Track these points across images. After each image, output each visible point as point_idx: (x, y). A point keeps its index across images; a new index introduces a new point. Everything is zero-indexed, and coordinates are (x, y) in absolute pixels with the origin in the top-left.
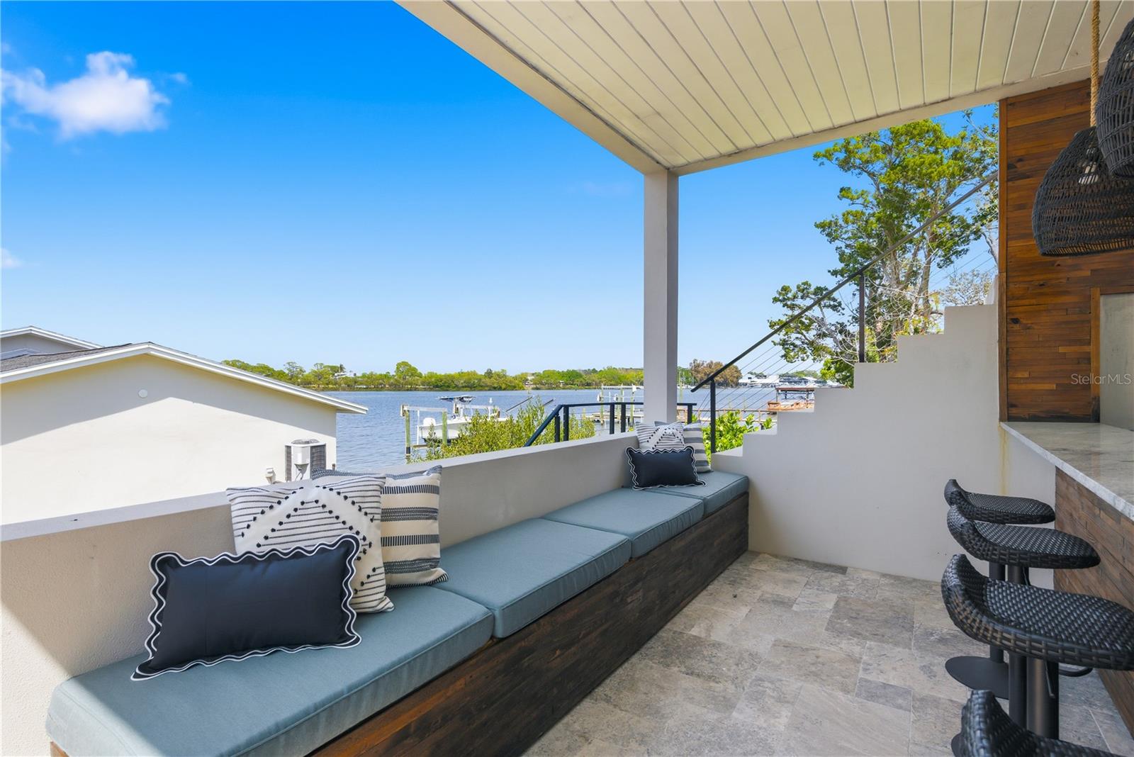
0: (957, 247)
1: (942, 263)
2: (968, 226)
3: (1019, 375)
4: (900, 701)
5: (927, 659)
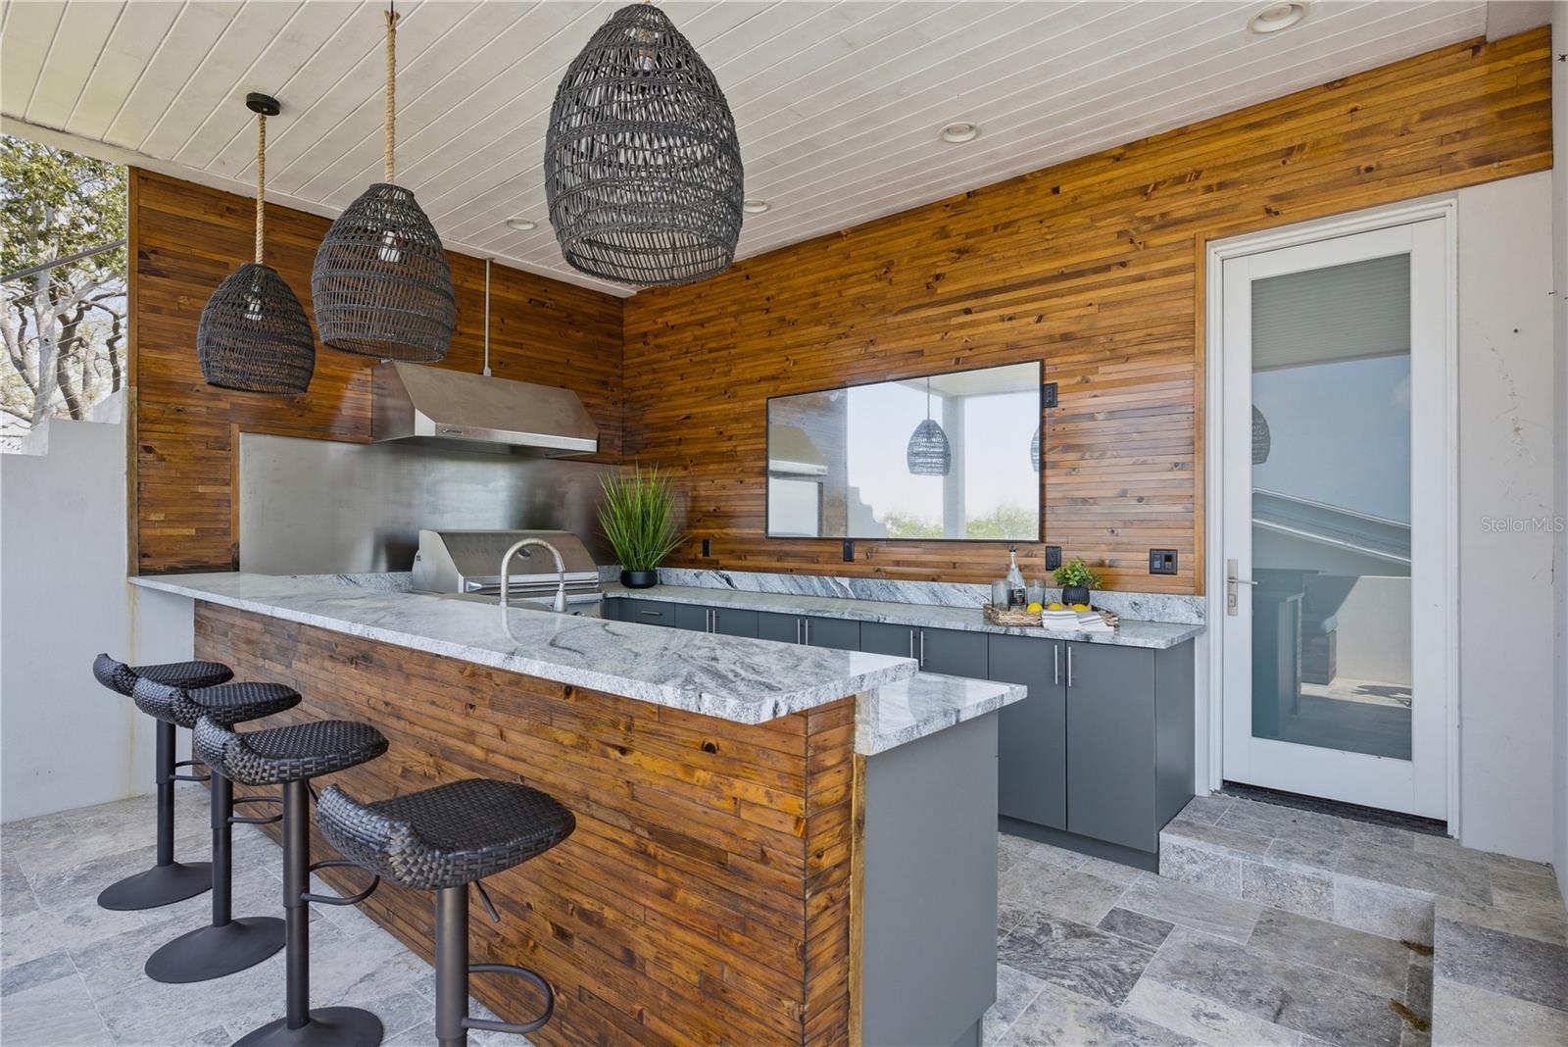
3: (153, 517)
4: (56, 970)
5: (69, 908)
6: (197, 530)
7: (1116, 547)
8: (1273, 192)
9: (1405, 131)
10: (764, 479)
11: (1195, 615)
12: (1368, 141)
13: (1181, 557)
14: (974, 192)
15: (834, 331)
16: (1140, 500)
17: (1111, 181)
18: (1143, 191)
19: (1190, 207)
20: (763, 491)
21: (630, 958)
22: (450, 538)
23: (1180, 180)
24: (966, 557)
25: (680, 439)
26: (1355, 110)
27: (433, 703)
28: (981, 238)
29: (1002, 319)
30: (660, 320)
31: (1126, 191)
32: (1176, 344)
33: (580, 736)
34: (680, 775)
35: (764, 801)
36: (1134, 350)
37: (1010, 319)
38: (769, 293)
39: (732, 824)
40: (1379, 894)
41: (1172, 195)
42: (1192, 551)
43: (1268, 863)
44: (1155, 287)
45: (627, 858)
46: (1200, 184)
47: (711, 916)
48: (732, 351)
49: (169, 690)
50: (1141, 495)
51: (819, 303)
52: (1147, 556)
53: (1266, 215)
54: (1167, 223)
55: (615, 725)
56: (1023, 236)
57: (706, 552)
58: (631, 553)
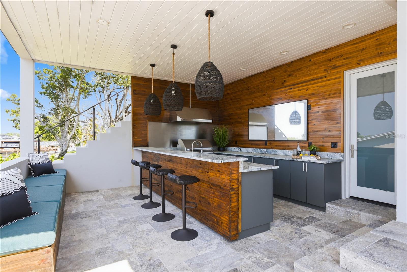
0: (89, 93)
1: (84, 98)
2: (92, 87)
3: (135, 137)
4: (130, 206)
5: (129, 199)
6: (142, 139)
7: (324, 142)
8: (359, 59)
9: (389, 44)
10: (248, 127)
11: (341, 157)
12: (381, 46)
13: (338, 144)
14: (292, 61)
15: (263, 94)
16: (329, 131)
17: (323, 58)
18: (330, 60)
19: (340, 63)
20: (248, 130)
21: (209, 203)
22: (184, 141)
23: (338, 57)
24: (291, 144)
25: (230, 119)
26: (378, 39)
27: (181, 167)
28: (294, 72)
29: (299, 90)
30: (226, 92)
31: (326, 60)
32: (337, 95)
33: (202, 171)
34: (215, 175)
35: (225, 178)
36: (328, 97)
37: (300, 90)
38: (248, 86)
39: (221, 182)
40: (371, 217)
41: (336, 61)
42: (341, 143)
43: (348, 210)
44: (332, 82)
45: (208, 188)
46: (342, 58)
47: (219, 195)
48: (241, 99)
49: (144, 164)
50: (329, 130)
51: (259, 88)
52: (331, 144)
53: (358, 65)
54: (335, 67)
55: (207, 169)
56: (303, 71)
57: (236, 144)
58: (220, 144)
